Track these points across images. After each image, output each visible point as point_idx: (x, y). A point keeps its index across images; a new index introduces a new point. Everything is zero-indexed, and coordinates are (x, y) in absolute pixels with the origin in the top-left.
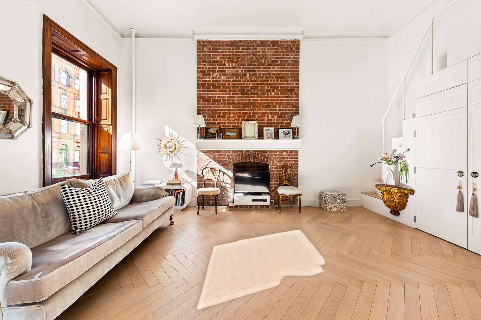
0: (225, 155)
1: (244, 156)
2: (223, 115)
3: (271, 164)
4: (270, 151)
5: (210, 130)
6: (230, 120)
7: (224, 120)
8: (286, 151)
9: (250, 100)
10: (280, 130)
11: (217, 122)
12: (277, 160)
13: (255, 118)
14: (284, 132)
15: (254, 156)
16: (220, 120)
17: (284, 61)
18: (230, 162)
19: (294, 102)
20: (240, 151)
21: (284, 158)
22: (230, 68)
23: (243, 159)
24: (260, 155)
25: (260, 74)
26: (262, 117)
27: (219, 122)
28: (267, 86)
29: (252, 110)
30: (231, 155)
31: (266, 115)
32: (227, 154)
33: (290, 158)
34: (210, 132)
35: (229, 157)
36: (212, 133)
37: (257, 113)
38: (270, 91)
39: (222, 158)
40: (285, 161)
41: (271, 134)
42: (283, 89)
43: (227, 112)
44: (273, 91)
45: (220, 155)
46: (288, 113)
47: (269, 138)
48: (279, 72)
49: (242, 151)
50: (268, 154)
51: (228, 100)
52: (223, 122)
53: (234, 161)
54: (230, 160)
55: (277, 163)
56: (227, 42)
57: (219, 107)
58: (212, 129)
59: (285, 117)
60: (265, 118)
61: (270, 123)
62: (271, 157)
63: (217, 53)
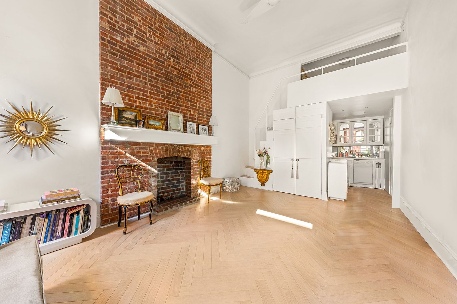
0: (146, 149)
1: (168, 150)
2: (143, 97)
3: (193, 158)
4: (192, 145)
5: (126, 114)
6: (153, 106)
7: (145, 103)
8: (204, 146)
9: (174, 89)
10: (200, 127)
11: (135, 104)
12: (198, 154)
13: (179, 110)
14: (202, 128)
15: (179, 150)
16: (140, 103)
17: (202, 63)
18: (153, 158)
19: (209, 103)
20: (164, 144)
21: (202, 153)
22: (152, 41)
23: (168, 153)
24: (183, 149)
25: (183, 65)
26: (185, 111)
27: (138, 106)
28: (189, 81)
29: (176, 100)
30: (154, 149)
31: (189, 109)
32: (149, 148)
33: (206, 153)
34: (125, 116)
35: (151, 151)
36: (128, 118)
37: (181, 105)
38: (192, 86)
39: (142, 153)
40: (203, 156)
41: (193, 129)
42: (201, 89)
43: (148, 94)
44: (195, 87)
45: (140, 149)
46: (205, 112)
47: (192, 132)
48: (199, 72)
49: (167, 144)
50: (191, 148)
51: (150, 81)
52: (144, 106)
53: (157, 156)
54: (153, 155)
55: (198, 157)
56: (148, 6)
57: (138, 85)
58: (128, 113)
59: (203, 115)
60: (188, 112)
61: (192, 118)
62: (193, 151)
63: (134, 11)
